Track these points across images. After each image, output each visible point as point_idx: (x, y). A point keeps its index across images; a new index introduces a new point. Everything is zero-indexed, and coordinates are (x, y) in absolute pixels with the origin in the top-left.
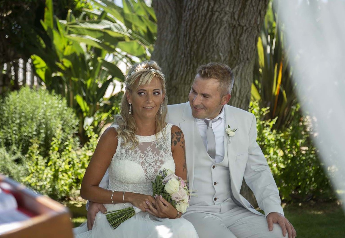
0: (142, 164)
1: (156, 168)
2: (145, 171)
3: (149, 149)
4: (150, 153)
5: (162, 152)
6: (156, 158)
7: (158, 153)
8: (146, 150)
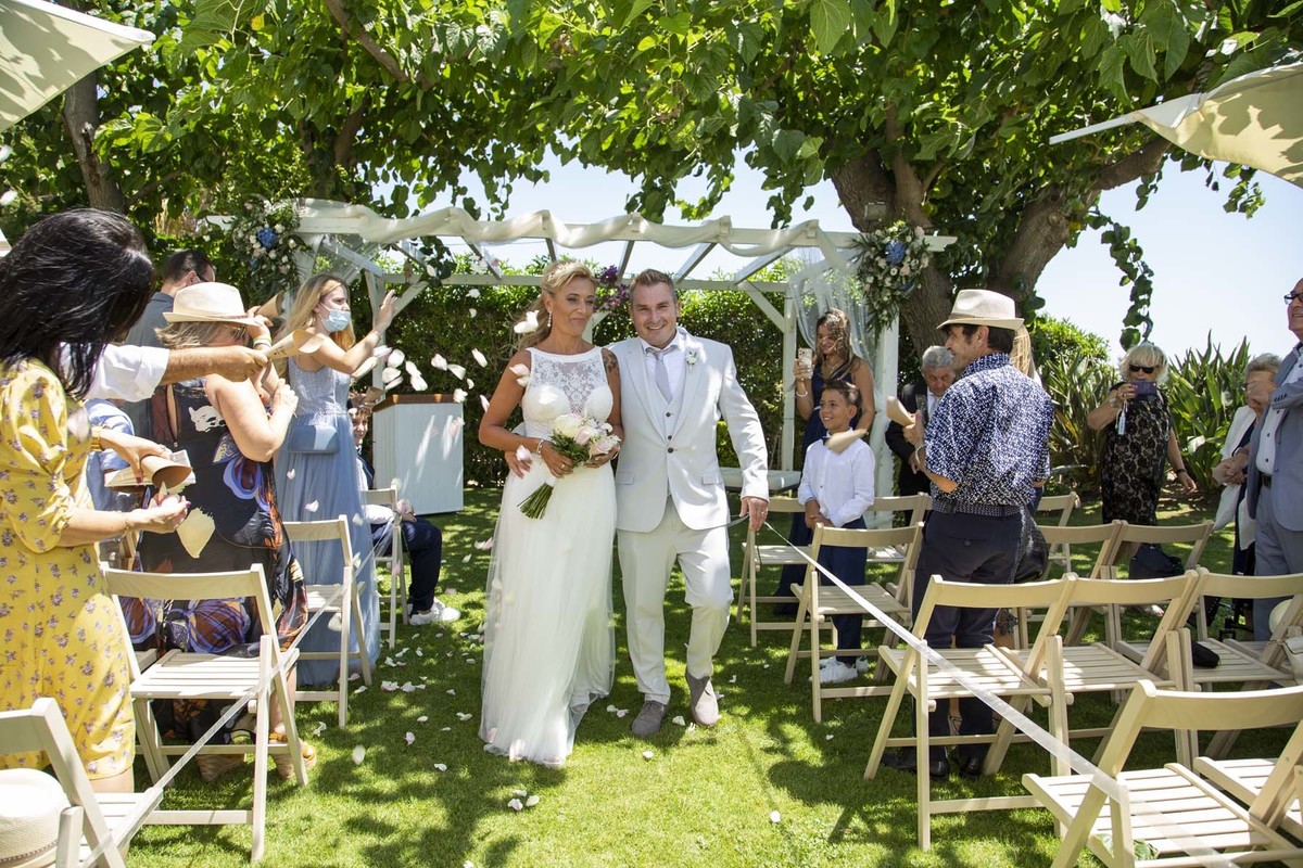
0: (565, 389)
1: (585, 393)
2: (570, 398)
3: (574, 370)
4: (576, 376)
5: (591, 375)
6: (583, 382)
7: (586, 376)
8: (569, 371)
